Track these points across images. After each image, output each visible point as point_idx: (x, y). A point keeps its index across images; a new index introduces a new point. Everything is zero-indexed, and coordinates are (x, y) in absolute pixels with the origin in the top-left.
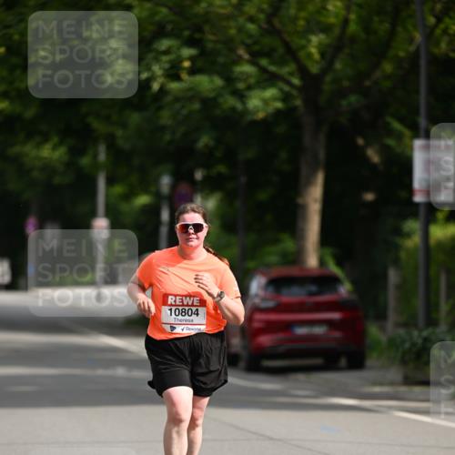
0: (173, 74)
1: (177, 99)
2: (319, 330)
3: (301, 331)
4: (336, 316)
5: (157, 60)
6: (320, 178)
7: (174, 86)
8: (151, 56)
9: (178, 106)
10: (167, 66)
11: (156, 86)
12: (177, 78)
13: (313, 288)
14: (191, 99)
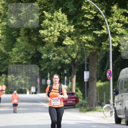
0: (54, 56)
1: (54, 61)
2: (71, 102)
3: (68, 102)
4: (74, 99)
5: (51, 54)
6: (75, 76)
7: (54, 58)
8: (50, 53)
9: (54, 62)
10: (53, 55)
11: (51, 58)
12: (55, 57)
13: (71, 95)
14: (57, 61)
